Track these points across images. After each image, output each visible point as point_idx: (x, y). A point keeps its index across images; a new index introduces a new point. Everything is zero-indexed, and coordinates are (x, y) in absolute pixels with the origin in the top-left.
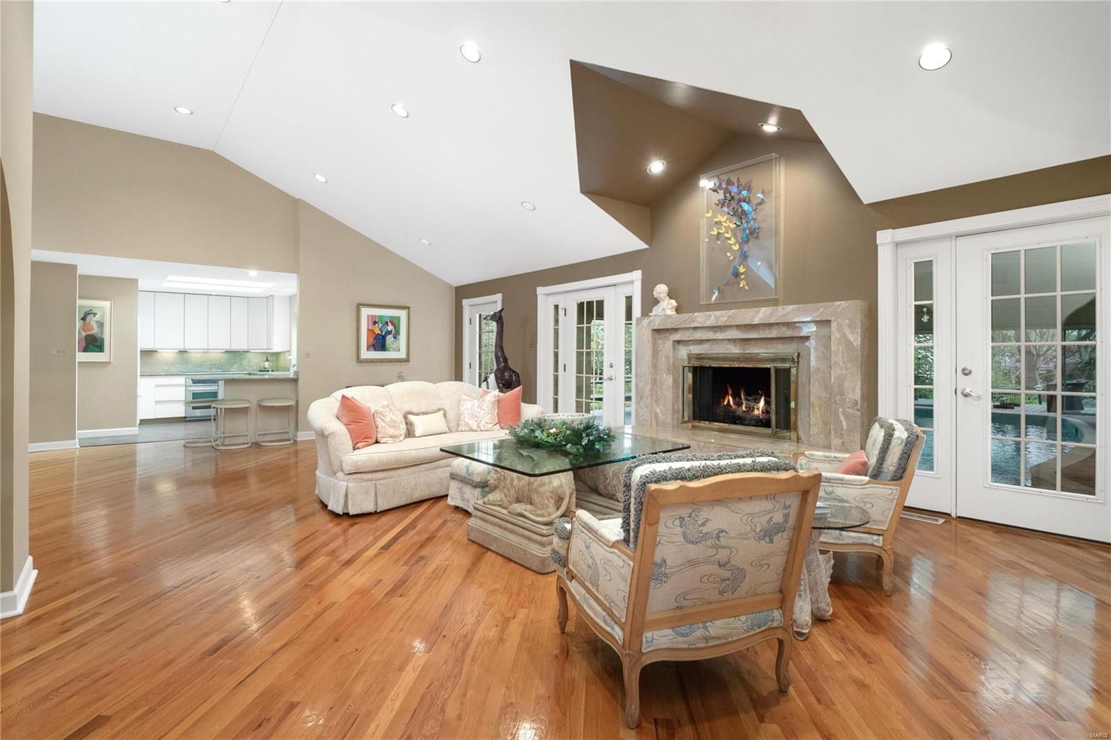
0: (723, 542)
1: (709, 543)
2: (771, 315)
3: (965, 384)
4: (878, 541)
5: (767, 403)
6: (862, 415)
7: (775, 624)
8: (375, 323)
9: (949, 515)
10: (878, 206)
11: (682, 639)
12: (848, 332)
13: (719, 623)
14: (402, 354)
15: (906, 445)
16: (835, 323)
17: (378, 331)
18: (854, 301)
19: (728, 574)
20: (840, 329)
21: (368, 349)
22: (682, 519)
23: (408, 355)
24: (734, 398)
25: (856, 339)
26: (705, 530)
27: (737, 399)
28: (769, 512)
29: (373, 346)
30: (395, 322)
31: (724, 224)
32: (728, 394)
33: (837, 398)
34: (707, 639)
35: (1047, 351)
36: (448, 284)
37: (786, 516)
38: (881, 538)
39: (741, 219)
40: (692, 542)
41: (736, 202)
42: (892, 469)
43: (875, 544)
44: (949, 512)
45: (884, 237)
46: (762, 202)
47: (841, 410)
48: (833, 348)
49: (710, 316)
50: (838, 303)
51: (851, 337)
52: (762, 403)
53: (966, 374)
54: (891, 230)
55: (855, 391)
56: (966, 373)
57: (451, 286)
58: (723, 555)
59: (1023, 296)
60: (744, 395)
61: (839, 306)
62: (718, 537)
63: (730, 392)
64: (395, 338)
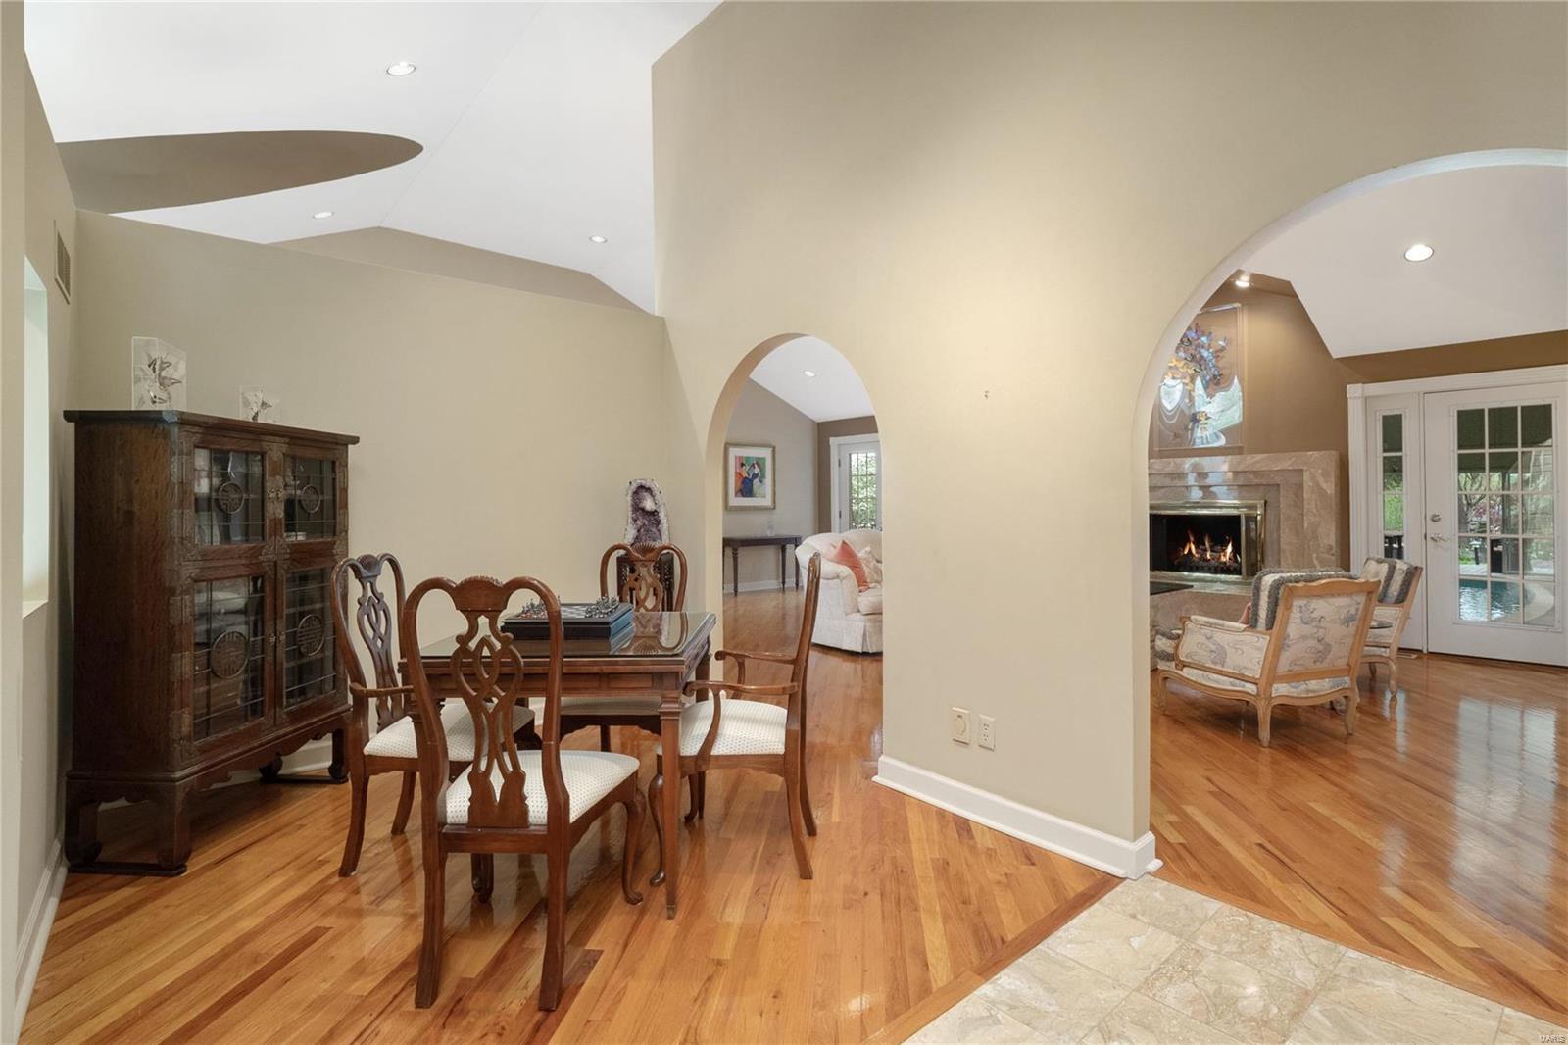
0: (1322, 624)
1: (1314, 624)
2: (1239, 463)
3: (1433, 529)
4: (1385, 652)
5: (1236, 550)
6: (1336, 560)
7: (1346, 686)
8: (742, 465)
9: (1421, 651)
10: (1348, 361)
11: (1294, 690)
12: (1321, 480)
13: (1314, 682)
14: (767, 502)
15: (1407, 575)
16: (1308, 473)
17: (745, 475)
18: (1328, 452)
19: (1321, 648)
20: (1313, 478)
21: (736, 496)
22: (1301, 607)
23: (774, 502)
24: (1197, 548)
25: (1330, 487)
26: (1313, 615)
27: (1201, 547)
28: (1348, 606)
29: (741, 491)
30: (759, 462)
31: (1181, 370)
32: (1188, 541)
33: (1311, 543)
34: (1308, 691)
35: (1481, 499)
36: (812, 420)
37: (1357, 609)
38: (1388, 650)
39: (1200, 365)
40: (1306, 624)
41: (1193, 347)
42: (1395, 594)
43: (1384, 654)
44: (1421, 648)
45: (1354, 391)
46: (1223, 349)
47: (1315, 555)
48: (1305, 496)
49: (1169, 463)
50: (1311, 453)
51: (1324, 486)
52: (1229, 549)
53: (1435, 521)
54: (1360, 385)
55: (1329, 536)
56: (1435, 519)
57: (813, 422)
58: (1321, 633)
59: (1487, 451)
60: (1209, 542)
61: (1311, 456)
62: (1320, 620)
63: (1192, 539)
64: (761, 482)
